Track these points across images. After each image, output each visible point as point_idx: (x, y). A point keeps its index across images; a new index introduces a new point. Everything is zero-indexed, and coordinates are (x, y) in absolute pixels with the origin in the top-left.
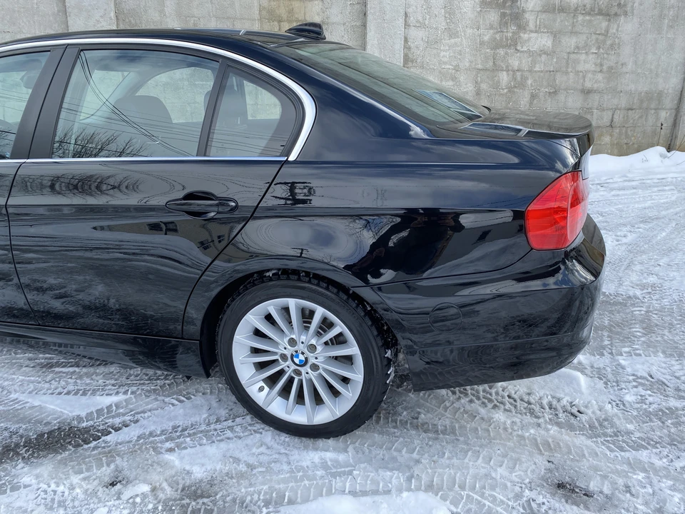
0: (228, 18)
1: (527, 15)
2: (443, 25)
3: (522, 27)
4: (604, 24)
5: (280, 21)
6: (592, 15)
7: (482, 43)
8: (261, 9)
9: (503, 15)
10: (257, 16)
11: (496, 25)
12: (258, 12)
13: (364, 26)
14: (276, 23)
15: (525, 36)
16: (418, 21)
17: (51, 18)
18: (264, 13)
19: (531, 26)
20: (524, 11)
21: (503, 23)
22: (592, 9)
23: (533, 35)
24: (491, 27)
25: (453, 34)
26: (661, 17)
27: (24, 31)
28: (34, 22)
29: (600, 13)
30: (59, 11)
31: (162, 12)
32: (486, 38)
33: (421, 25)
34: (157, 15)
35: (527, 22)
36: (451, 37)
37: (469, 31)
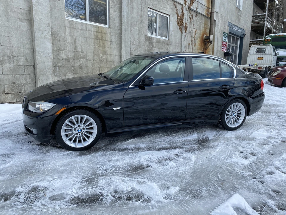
0: (85, 37)
1: (154, 43)
2: (138, 45)
3: (153, 46)
4: (167, 47)
5: (99, 40)
6: (165, 44)
7: (146, 50)
8: (94, 35)
9: (149, 43)
10: (93, 38)
11: (148, 45)
12: (93, 36)
13: (121, 43)
14: (98, 40)
15: (154, 49)
16: (133, 43)
17: (25, 32)
18: (95, 36)
19: (155, 46)
20: (153, 42)
21: (149, 45)
22: (165, 43)
23: (155, 49)
24: (147, 46)
25: (140, 47)
26: (176, 45)
27: (14, 36)
28: (18, 33)
29: (166, 44)
30: (28, 30)
31: (65, 33)
32: (146, 49)
33: (133, 44)
34: (63, 34)
35: (154, 45)
36: (139, 48)
37: (143, 46)
